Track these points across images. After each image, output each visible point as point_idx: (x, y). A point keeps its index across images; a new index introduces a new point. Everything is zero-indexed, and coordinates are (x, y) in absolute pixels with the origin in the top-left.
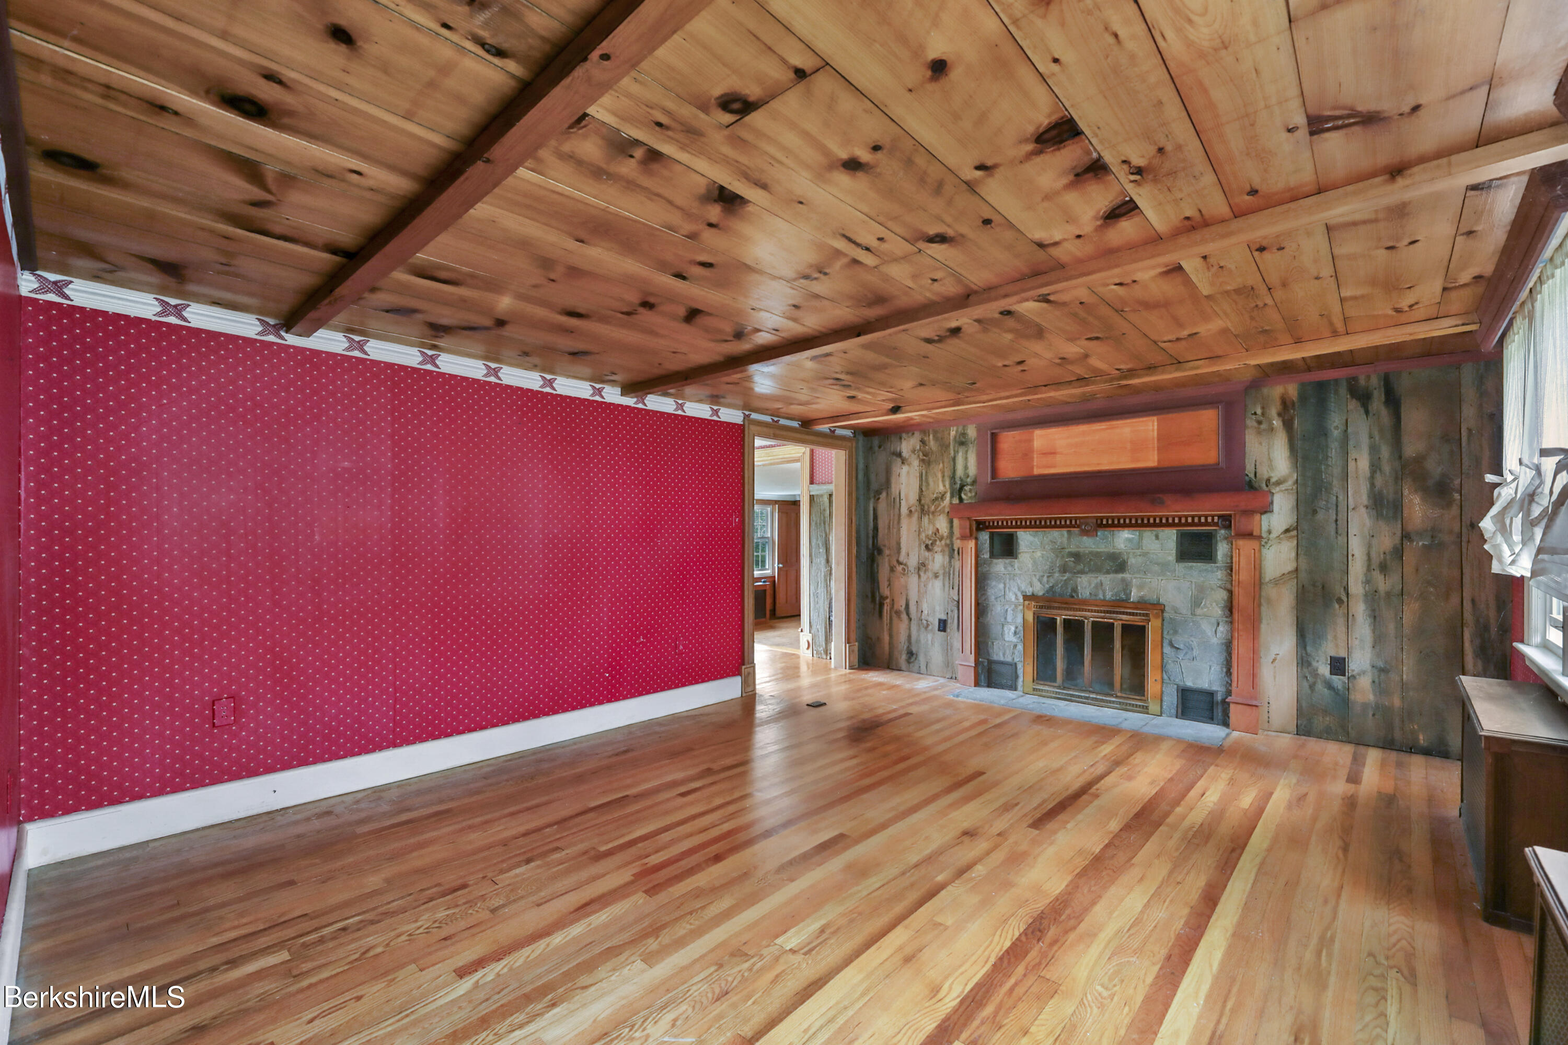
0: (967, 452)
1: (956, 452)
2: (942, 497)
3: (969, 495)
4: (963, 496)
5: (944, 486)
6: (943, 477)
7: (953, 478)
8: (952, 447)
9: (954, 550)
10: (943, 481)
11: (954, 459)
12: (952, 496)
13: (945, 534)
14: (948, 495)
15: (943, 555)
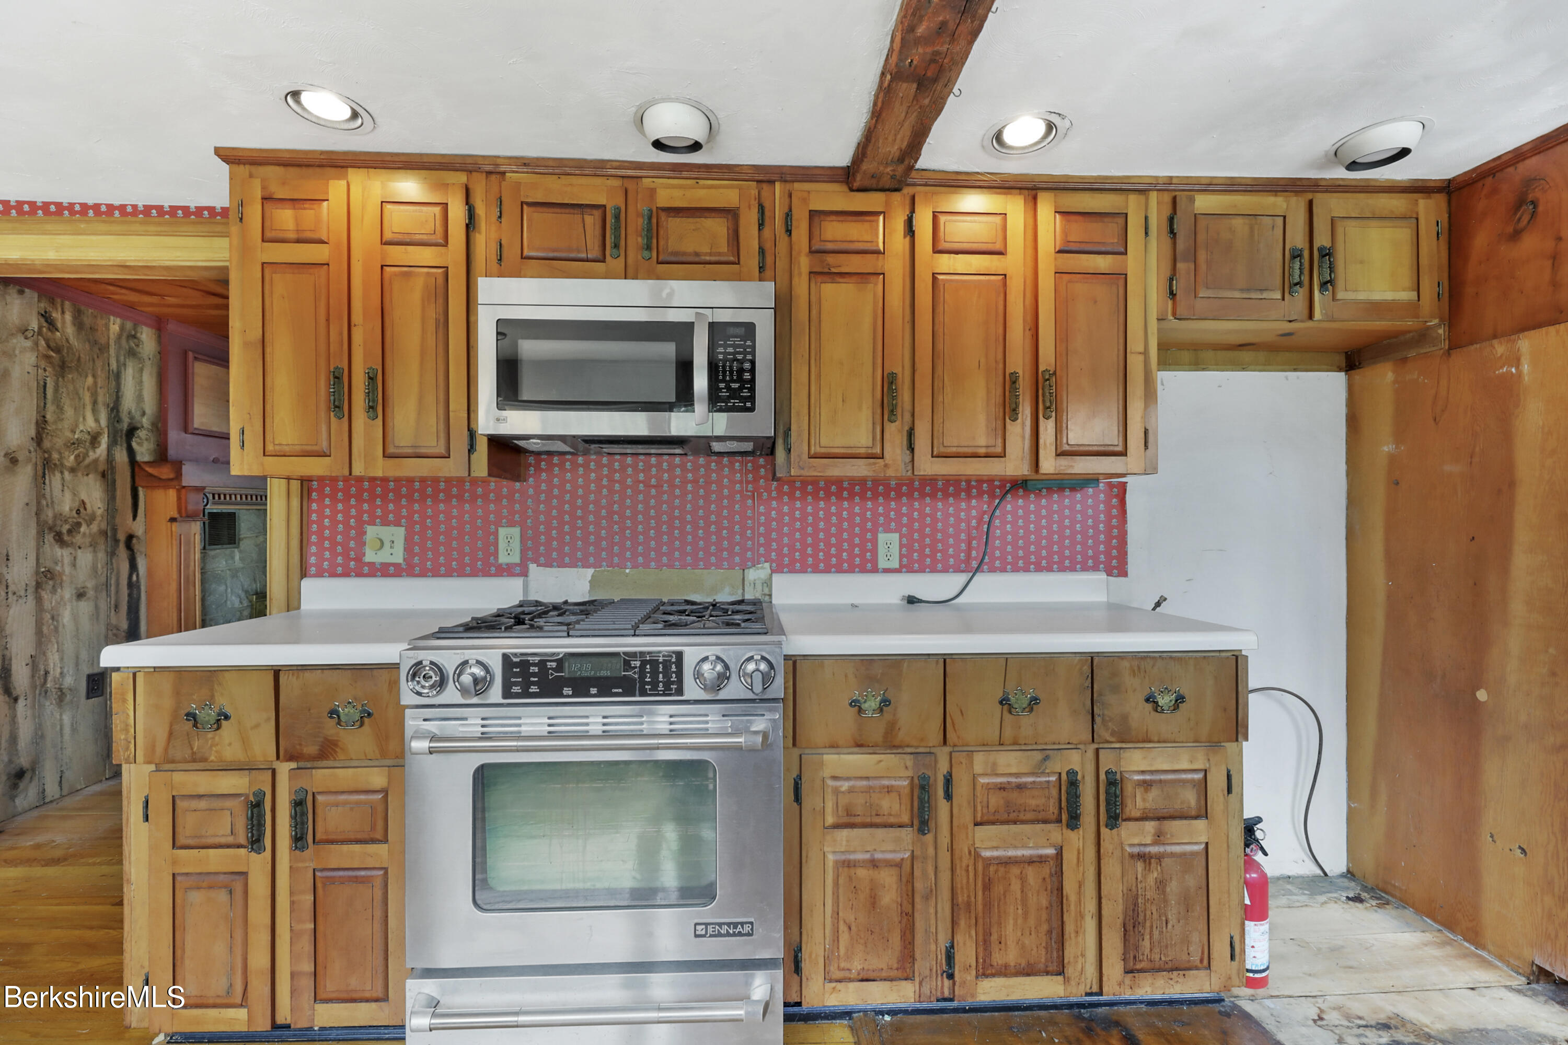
0: (141, 370)
1: (122, 366)
2: (94, 439)
3: (146, 445)
4: (134, 445)
5: (97, 421)
6: (95, 403)
7: (115, 409)
8: (112, 352)
9: (116, 541)
10: (94, 411)
11: (118, 376)
12: (113, 443)
13: (99, 512)
14: (104, 441)
15: (95, 551)
